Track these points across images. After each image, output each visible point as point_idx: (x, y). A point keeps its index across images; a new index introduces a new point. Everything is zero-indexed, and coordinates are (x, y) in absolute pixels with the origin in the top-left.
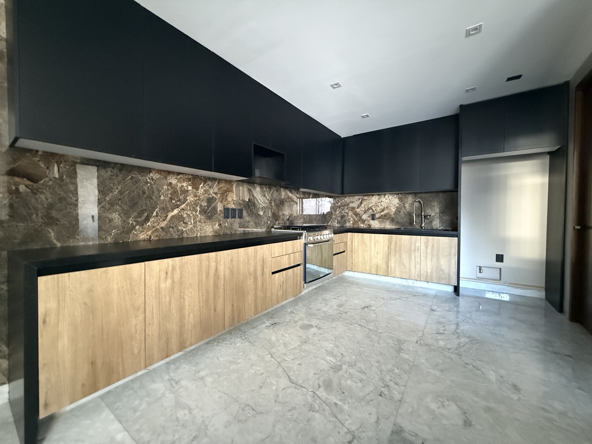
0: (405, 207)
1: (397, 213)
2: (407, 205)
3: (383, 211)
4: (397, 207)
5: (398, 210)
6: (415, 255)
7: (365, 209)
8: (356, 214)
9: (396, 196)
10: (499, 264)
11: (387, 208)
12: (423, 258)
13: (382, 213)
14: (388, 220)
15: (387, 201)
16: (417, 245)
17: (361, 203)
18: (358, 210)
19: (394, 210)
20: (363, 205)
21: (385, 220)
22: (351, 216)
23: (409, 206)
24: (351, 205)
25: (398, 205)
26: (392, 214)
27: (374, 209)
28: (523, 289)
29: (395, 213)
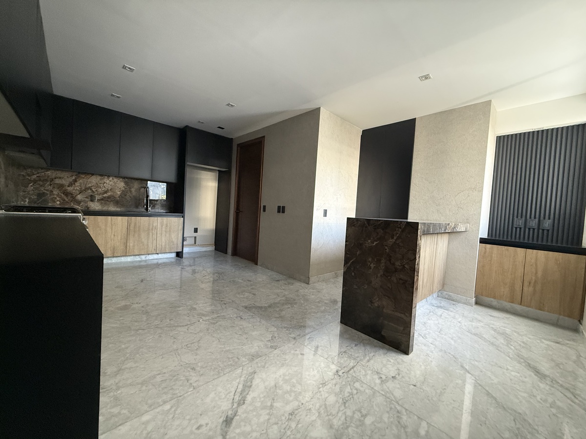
0: (131, 191)
1: (123, 196)
2: (133, 190)
3: (106, 192)
4: (123, 191)
5: (124, 193)
6: (152, 233)
7: (81, 188)
8: (67, 194)
9: (121, 179)
10: (195, 234)
11: (111, 190)
12: (158, 235)
13: (105, 195)
14: (112, 202)
15: (111, 183)
16: (154, 225)
17: (75, 181)
18: (70, 189)
19: (119, 193)
20: (77, 184)
21: (108, 203)
22: (58, 195)
23: (135, 191)
24: (57, 181)
25: (124, 189)
26: (117, 196)
27: (93, 190)
28: (206, 247)
29: (121, 196)
